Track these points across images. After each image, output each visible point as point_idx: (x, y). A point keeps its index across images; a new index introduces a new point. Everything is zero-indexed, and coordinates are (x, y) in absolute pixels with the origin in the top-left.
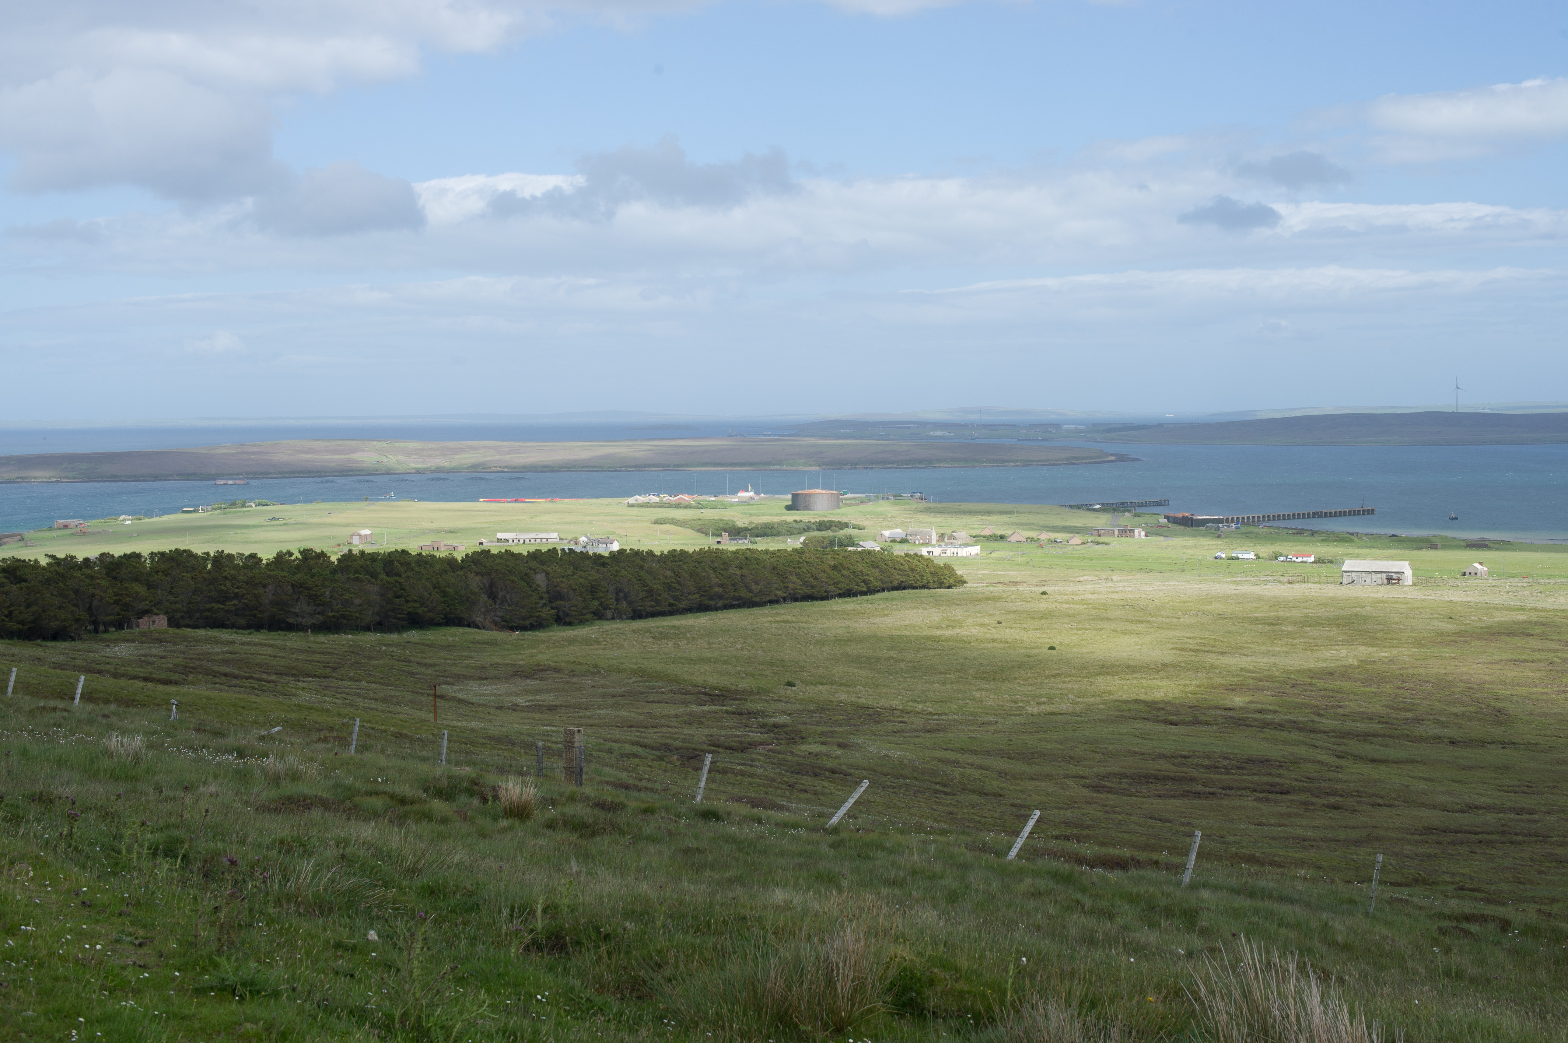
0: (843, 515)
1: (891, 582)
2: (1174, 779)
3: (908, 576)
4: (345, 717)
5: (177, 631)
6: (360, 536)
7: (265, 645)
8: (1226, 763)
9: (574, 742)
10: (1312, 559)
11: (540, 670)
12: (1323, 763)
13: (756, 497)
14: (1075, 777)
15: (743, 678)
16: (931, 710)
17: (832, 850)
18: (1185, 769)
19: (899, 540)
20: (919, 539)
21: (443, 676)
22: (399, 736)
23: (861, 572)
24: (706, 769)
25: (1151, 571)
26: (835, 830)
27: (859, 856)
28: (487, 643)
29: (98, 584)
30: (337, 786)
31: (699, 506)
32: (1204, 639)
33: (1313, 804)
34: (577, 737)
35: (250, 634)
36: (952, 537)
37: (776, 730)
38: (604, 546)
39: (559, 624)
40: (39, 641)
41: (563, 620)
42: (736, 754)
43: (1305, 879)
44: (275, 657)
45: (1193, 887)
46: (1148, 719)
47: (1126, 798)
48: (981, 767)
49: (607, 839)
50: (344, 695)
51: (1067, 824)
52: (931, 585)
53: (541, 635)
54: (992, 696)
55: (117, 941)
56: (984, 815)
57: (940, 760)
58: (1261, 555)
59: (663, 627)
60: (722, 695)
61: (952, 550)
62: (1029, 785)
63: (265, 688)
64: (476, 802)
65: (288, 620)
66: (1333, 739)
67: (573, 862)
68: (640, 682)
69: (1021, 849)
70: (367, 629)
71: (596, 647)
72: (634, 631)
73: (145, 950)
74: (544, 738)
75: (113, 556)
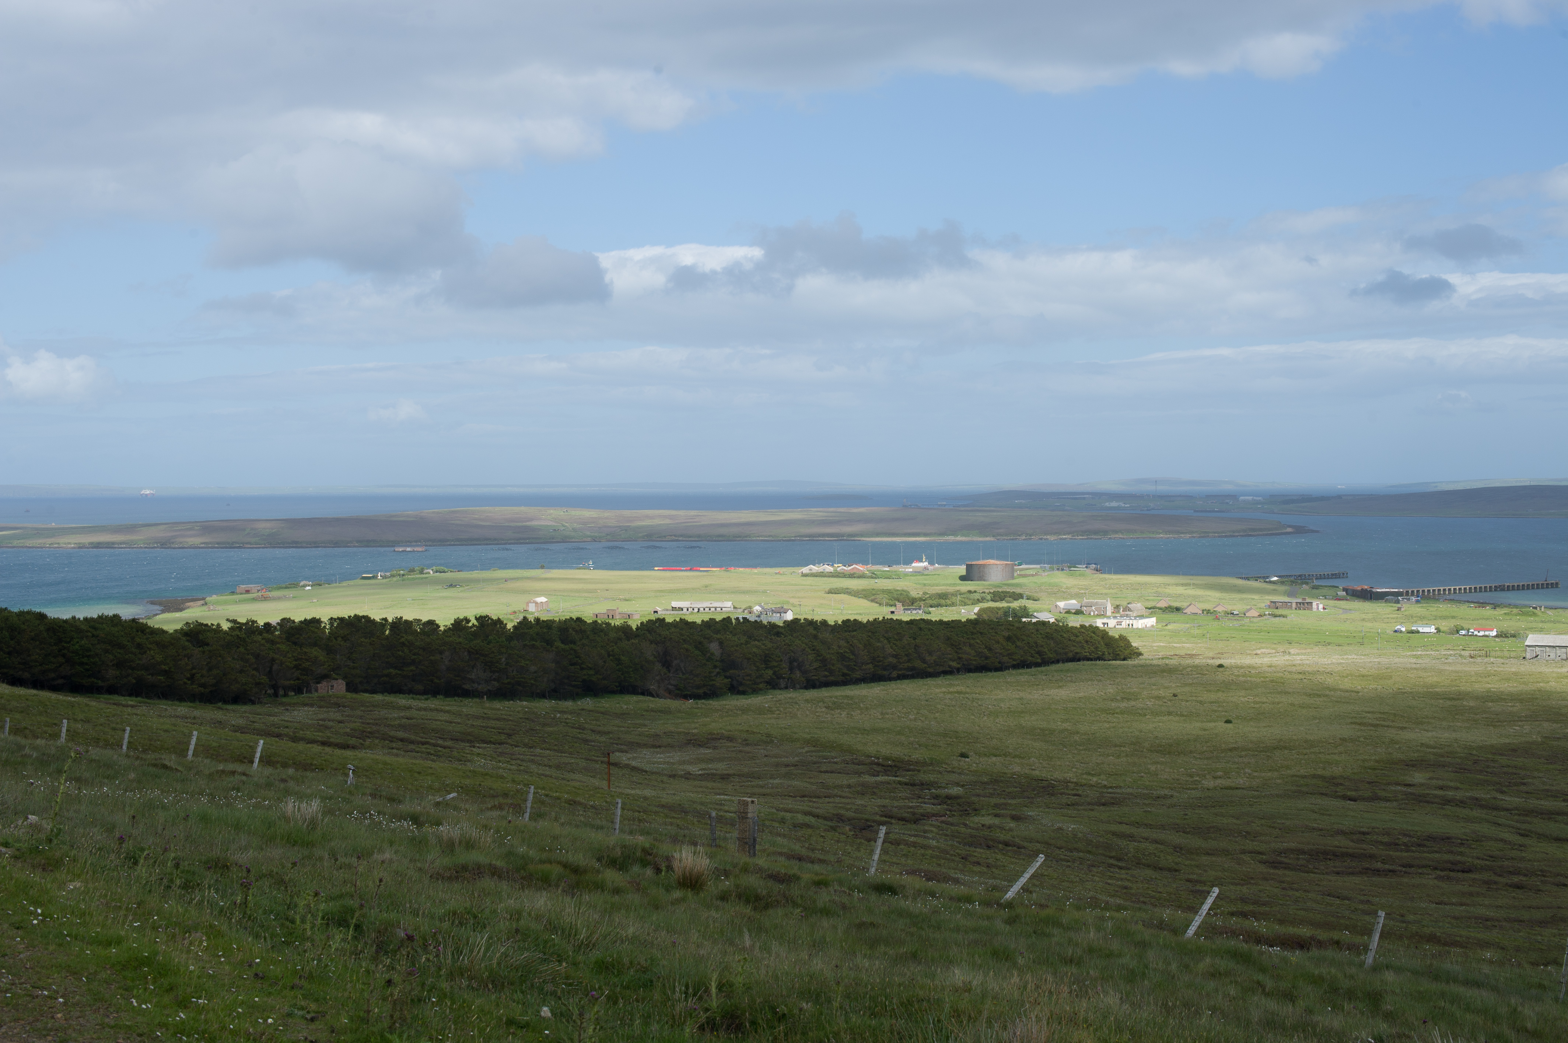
0: (1017, 585)
1: (1066, 654)
2: (1352, 856)
3: (1083, 647)
4: (519, 784)
5: (354, 695)
6: (536, 603)
7: (442, 711)
8: (1406, 840)
9: (747, 813)
10: (1494, 633)
11: (713, 739)
12: (1506, 841)
13: (931, 568)
14: (1251, 852)
15: (916, 749)
16: (1105, 783)
17: (1008, 927)
18: (1364, 846)
19: (1073, 611)
20: (1094, 611)
21: (617, 744)
22: (572, 803)
23: (1036, 643)
24: (880, 842)
25: (1329, 644)
26: (1010, 905)
27: (1035, 933)
28: (661, 711)
29: (278, 648)
30: (510, 854)
31: (874, 576)
32: (1383, 713)
33: (1495, 883)
34: (751, 808)
35: (427, 699)
36: (1127, 609)
37: (949, 802)
38: (778, 615)
39: (732, 694)
40: (220, 704)
41: (736, 689)
42: (909, 826)
43: (1491, 962)
44: (451, 722)
45: (1376, 968)
46: (1326, 795)
47: (1303, 874)
48: (1156, 842)
49: (780, 912)
50: (519, 762)
51: (1243, 900)
52: (1106, 656)
53: (714, 703)
54: (1167, 770)
55: (289, 1015)
56: (1160, 890)
57: (1114, 834)
58: (1442, 629)
59: (836, 697)
60: (895, 766)
61: (1128, 622)
62: (1205, 859)
63: (441, 753)
64: (649, 872)
65: (464, 686)
66: (1516, 817)
67: (747, 936)
68: (812, 751)
69: (1199, 927)
70: (543, 696)
71: (769, 716)
72: (807, 701)
73: (318, 1025)
74: (717, 807)
75: (294, 622)
